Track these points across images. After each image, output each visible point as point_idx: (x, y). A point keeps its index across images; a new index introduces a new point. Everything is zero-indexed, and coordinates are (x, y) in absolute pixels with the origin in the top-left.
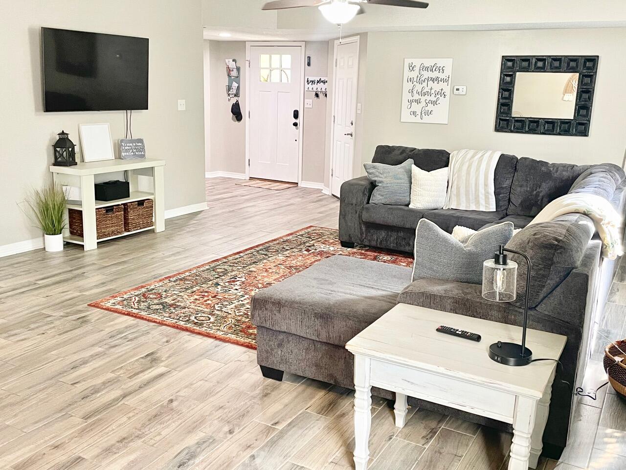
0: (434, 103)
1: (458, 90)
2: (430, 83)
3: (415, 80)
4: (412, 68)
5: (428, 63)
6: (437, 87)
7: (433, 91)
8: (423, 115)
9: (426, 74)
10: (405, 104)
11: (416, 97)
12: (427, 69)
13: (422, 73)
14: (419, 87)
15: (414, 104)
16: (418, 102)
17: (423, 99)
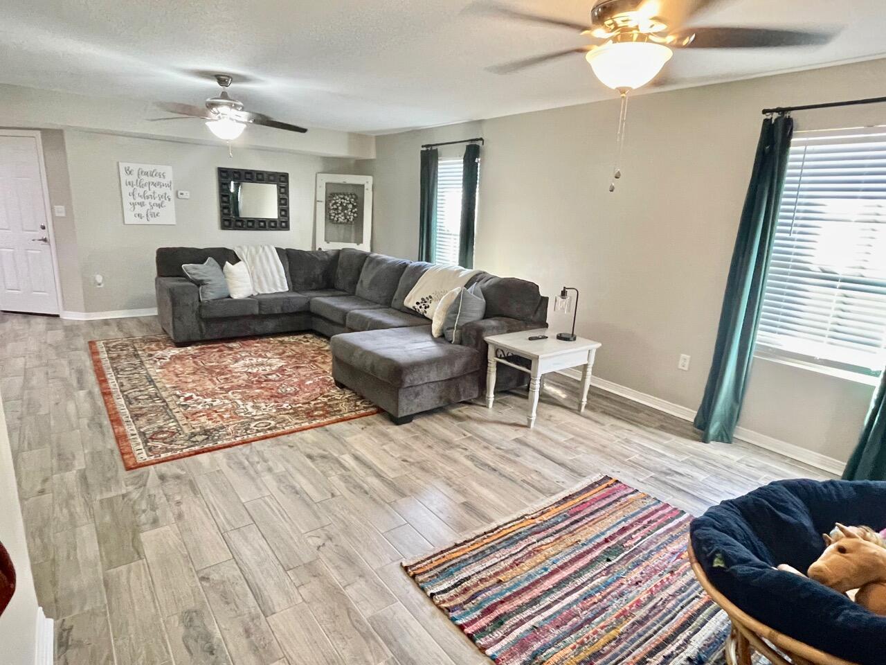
0: (160, 206)
1: (182, 194)
2: (152, 187)
3: (135, 183)
4: (128, 171)
5: (147, 168)
6: (160, 191)
7: (156, 195)
8: (150, 216)
9: (146, 179)
10: (127, 206)
11: (139, 200)
12: (146, 174)
13: (142, 177)
14: (141, 191)
15: (137, 207)
16: (142, 204)
17: (147, 202)
